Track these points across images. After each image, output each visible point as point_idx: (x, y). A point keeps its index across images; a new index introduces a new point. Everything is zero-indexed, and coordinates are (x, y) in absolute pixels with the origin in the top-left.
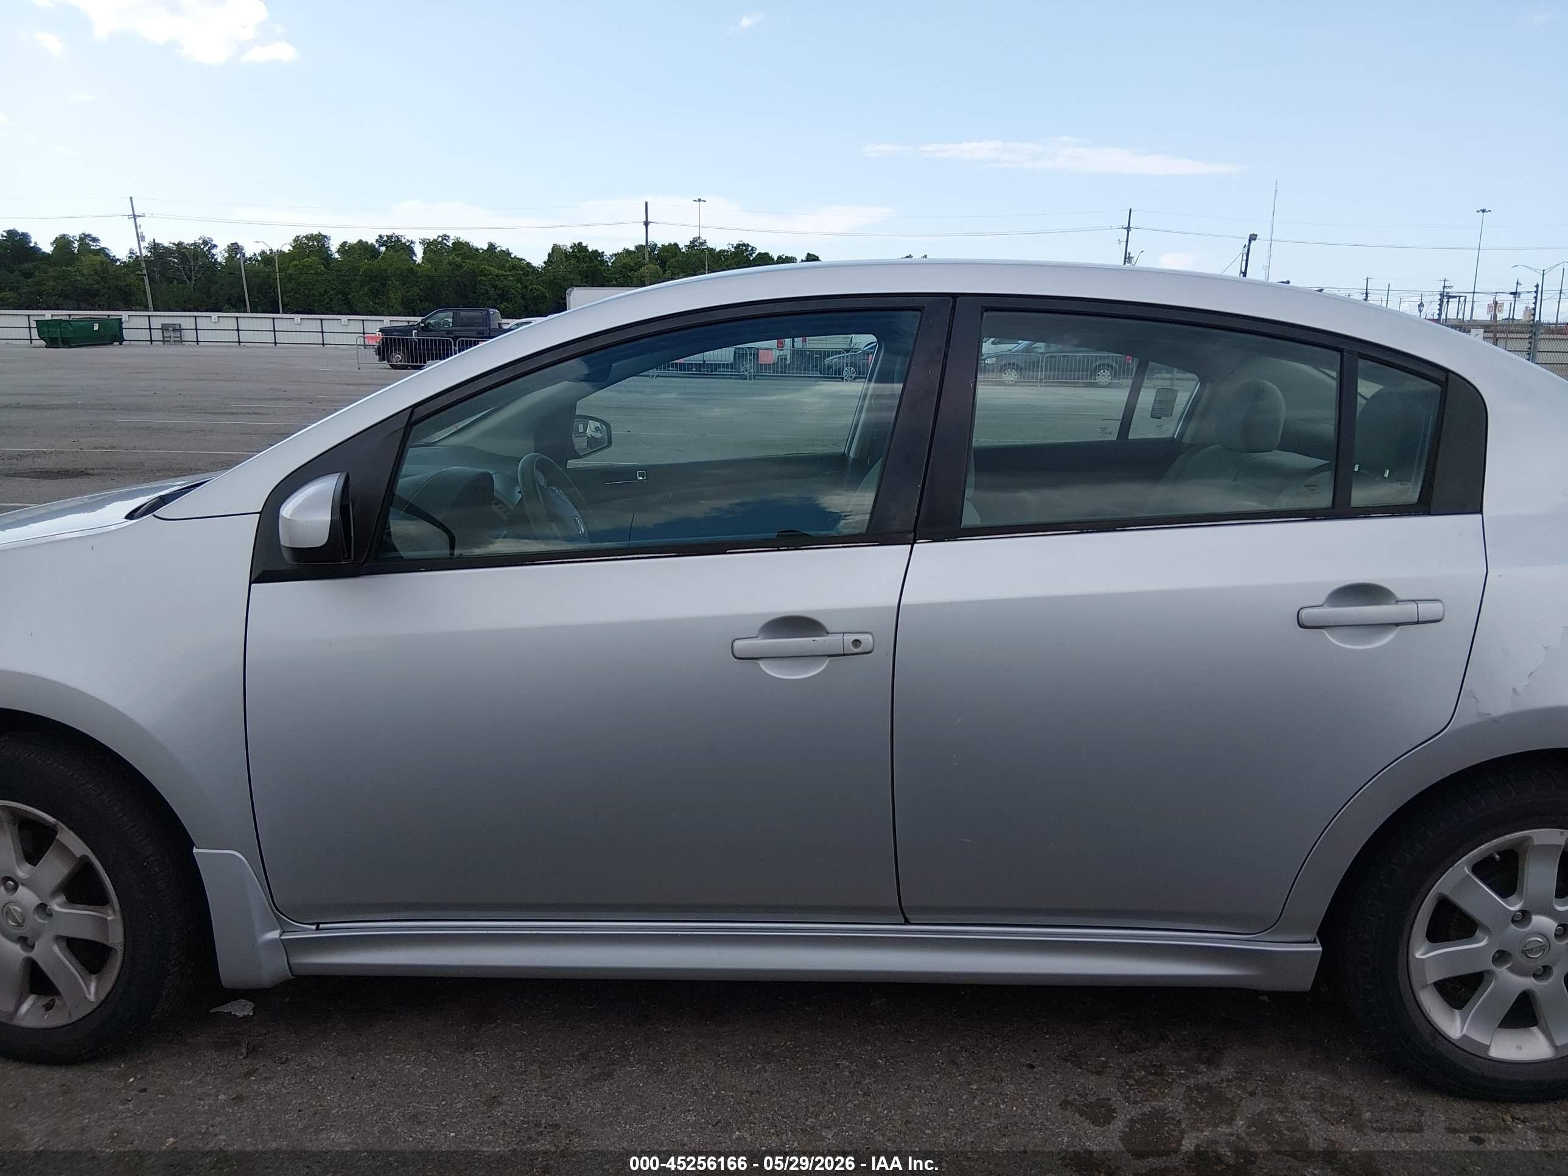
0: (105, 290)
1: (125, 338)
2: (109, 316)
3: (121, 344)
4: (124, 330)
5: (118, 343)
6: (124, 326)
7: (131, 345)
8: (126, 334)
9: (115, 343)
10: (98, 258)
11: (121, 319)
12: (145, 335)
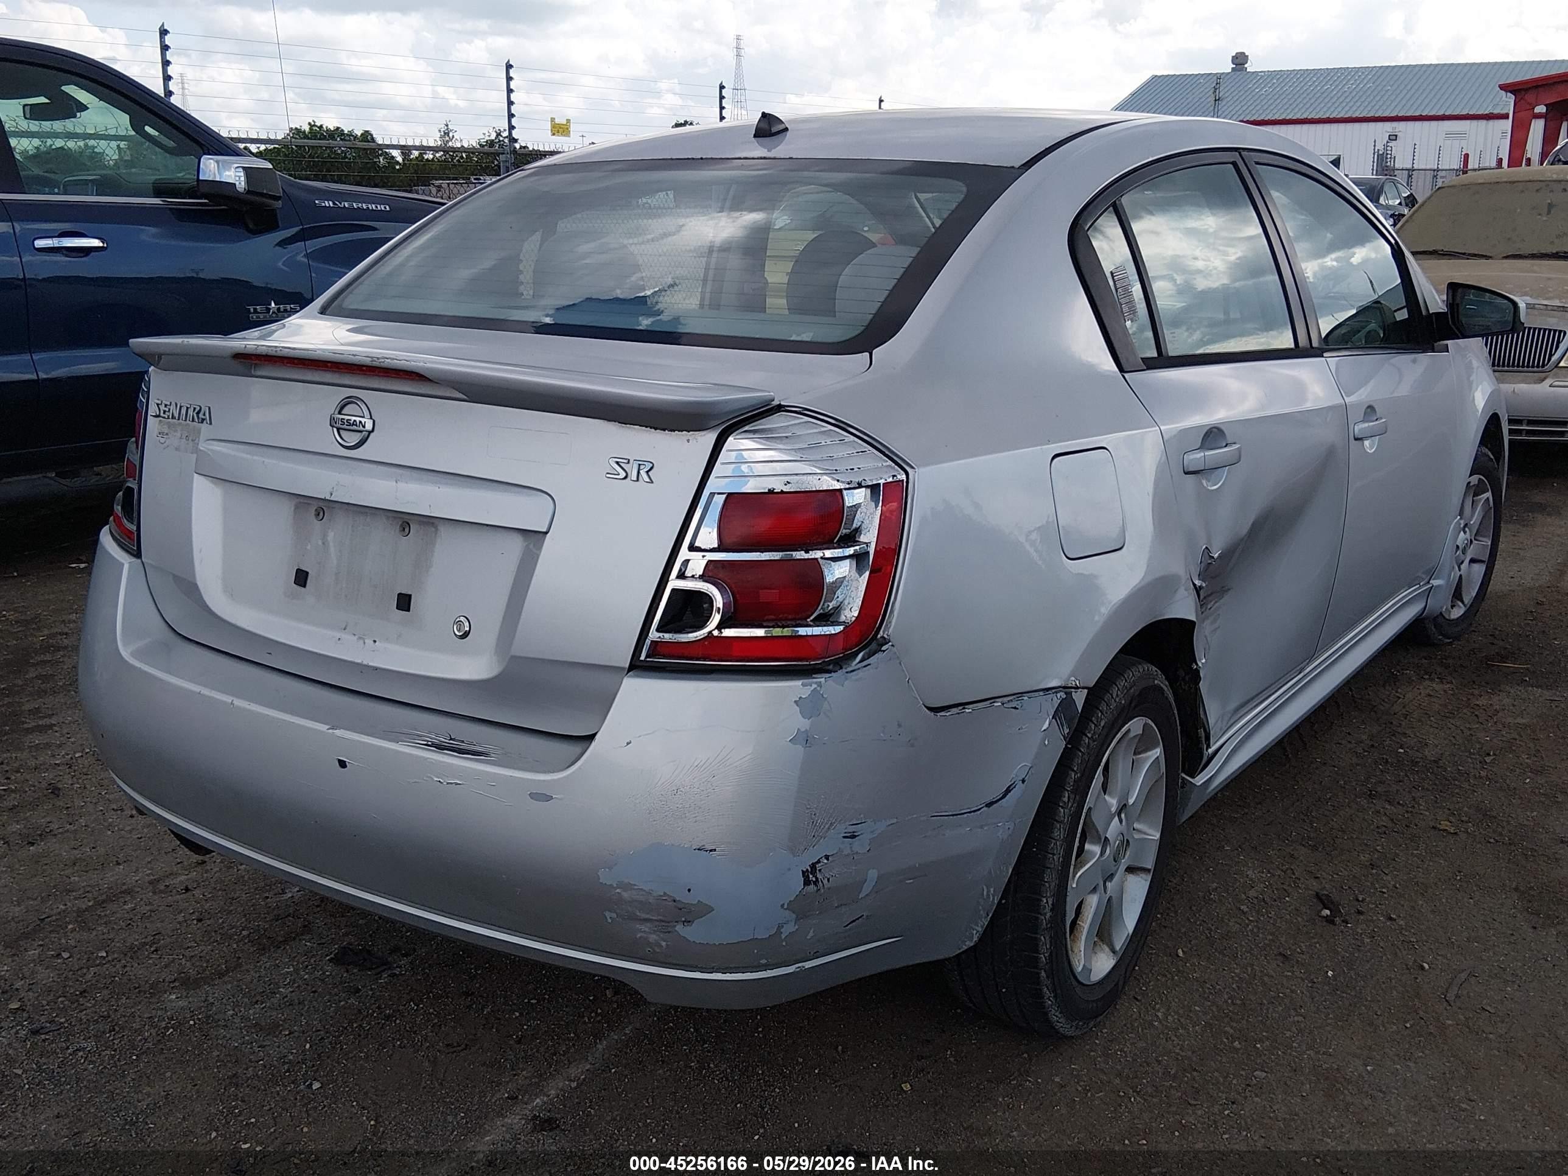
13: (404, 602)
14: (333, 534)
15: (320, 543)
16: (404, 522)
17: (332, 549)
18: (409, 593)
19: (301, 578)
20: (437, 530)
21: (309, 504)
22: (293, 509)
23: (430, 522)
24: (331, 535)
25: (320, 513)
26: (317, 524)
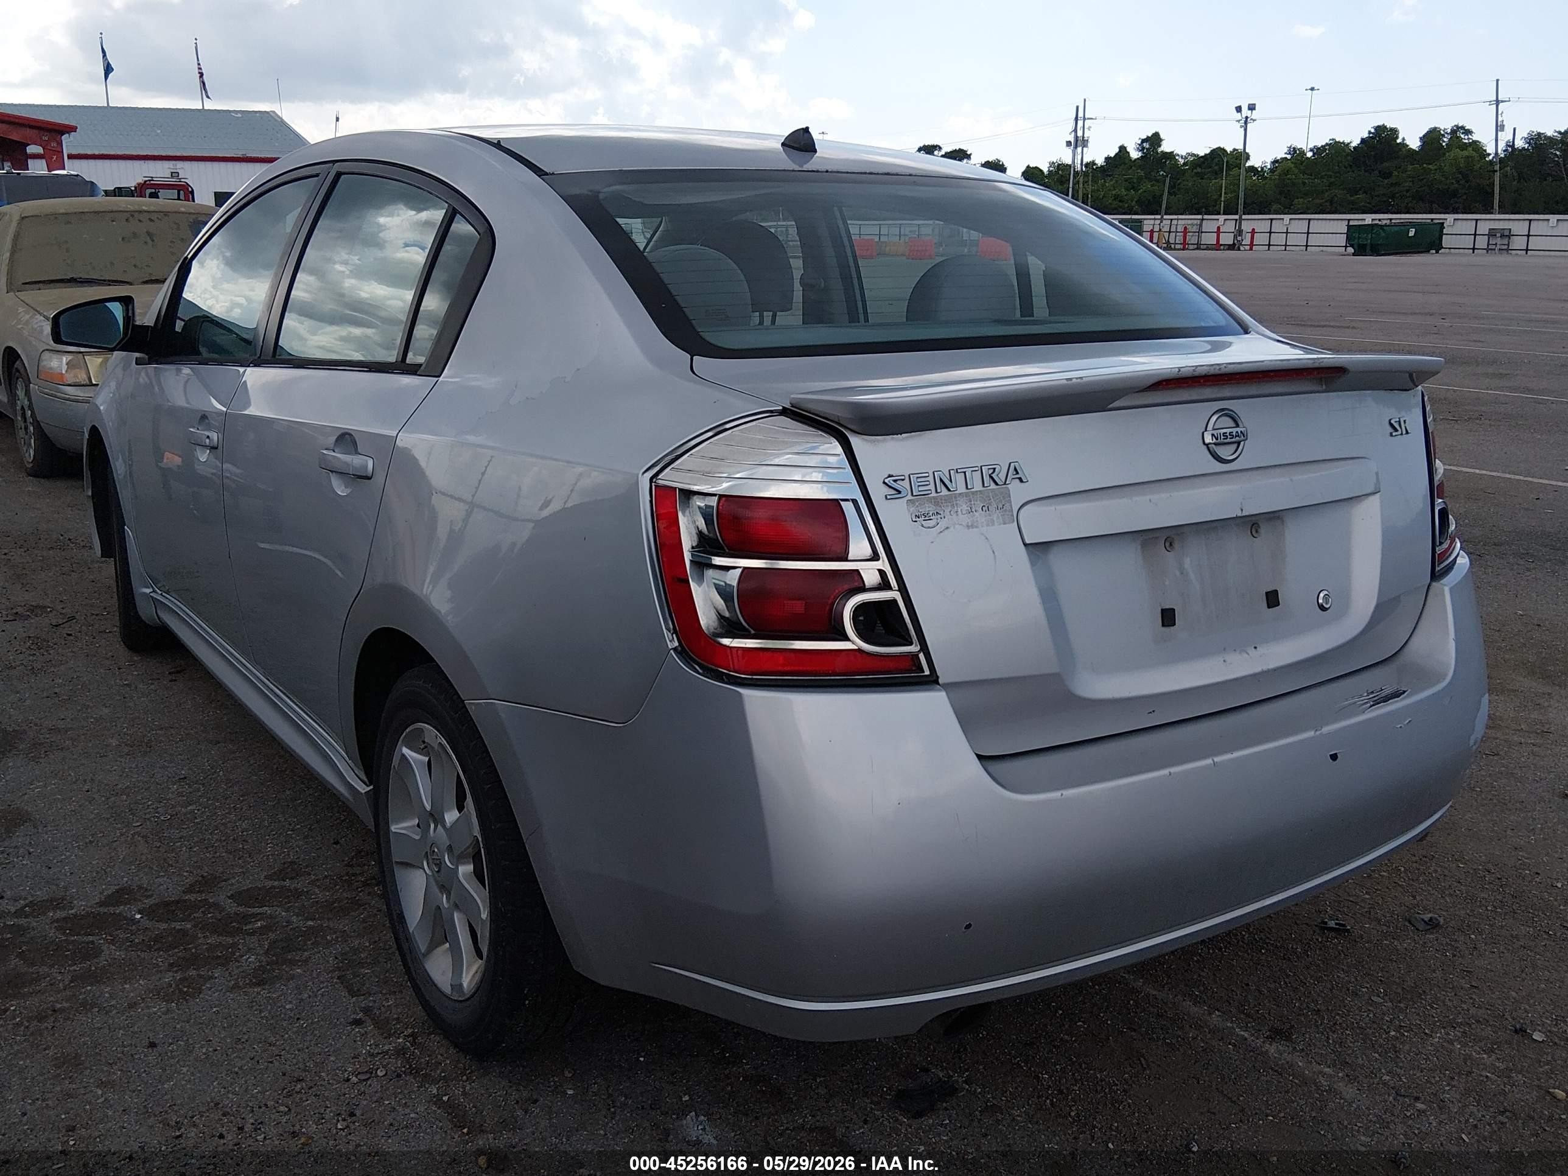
0: (1463, 191)
1: (1444, 246)
2: (1432, 220)
3: (1437, 252)
4: (1444, 236)
5: (1434, 251)
6: (1445, 231)
7: (1450, 253)
8: (1446, 241)
9: (1431, 251)
10: (1465, 153)
11: (1443, 223)
12: (1468, 242)
13: (1273, 599)
14: (1188, 559)
15: (1178, 573)
16: (1252, 524)
17: (1192, 576)
18: (1274, 589)
19: (1168, 617)
20: (1283, 521)
21: (1157, 538)
22: (1139, 547)
23: (1275, 517)
24: (1187, 562)
25: (1170, 544)
26: (1170, 556)
